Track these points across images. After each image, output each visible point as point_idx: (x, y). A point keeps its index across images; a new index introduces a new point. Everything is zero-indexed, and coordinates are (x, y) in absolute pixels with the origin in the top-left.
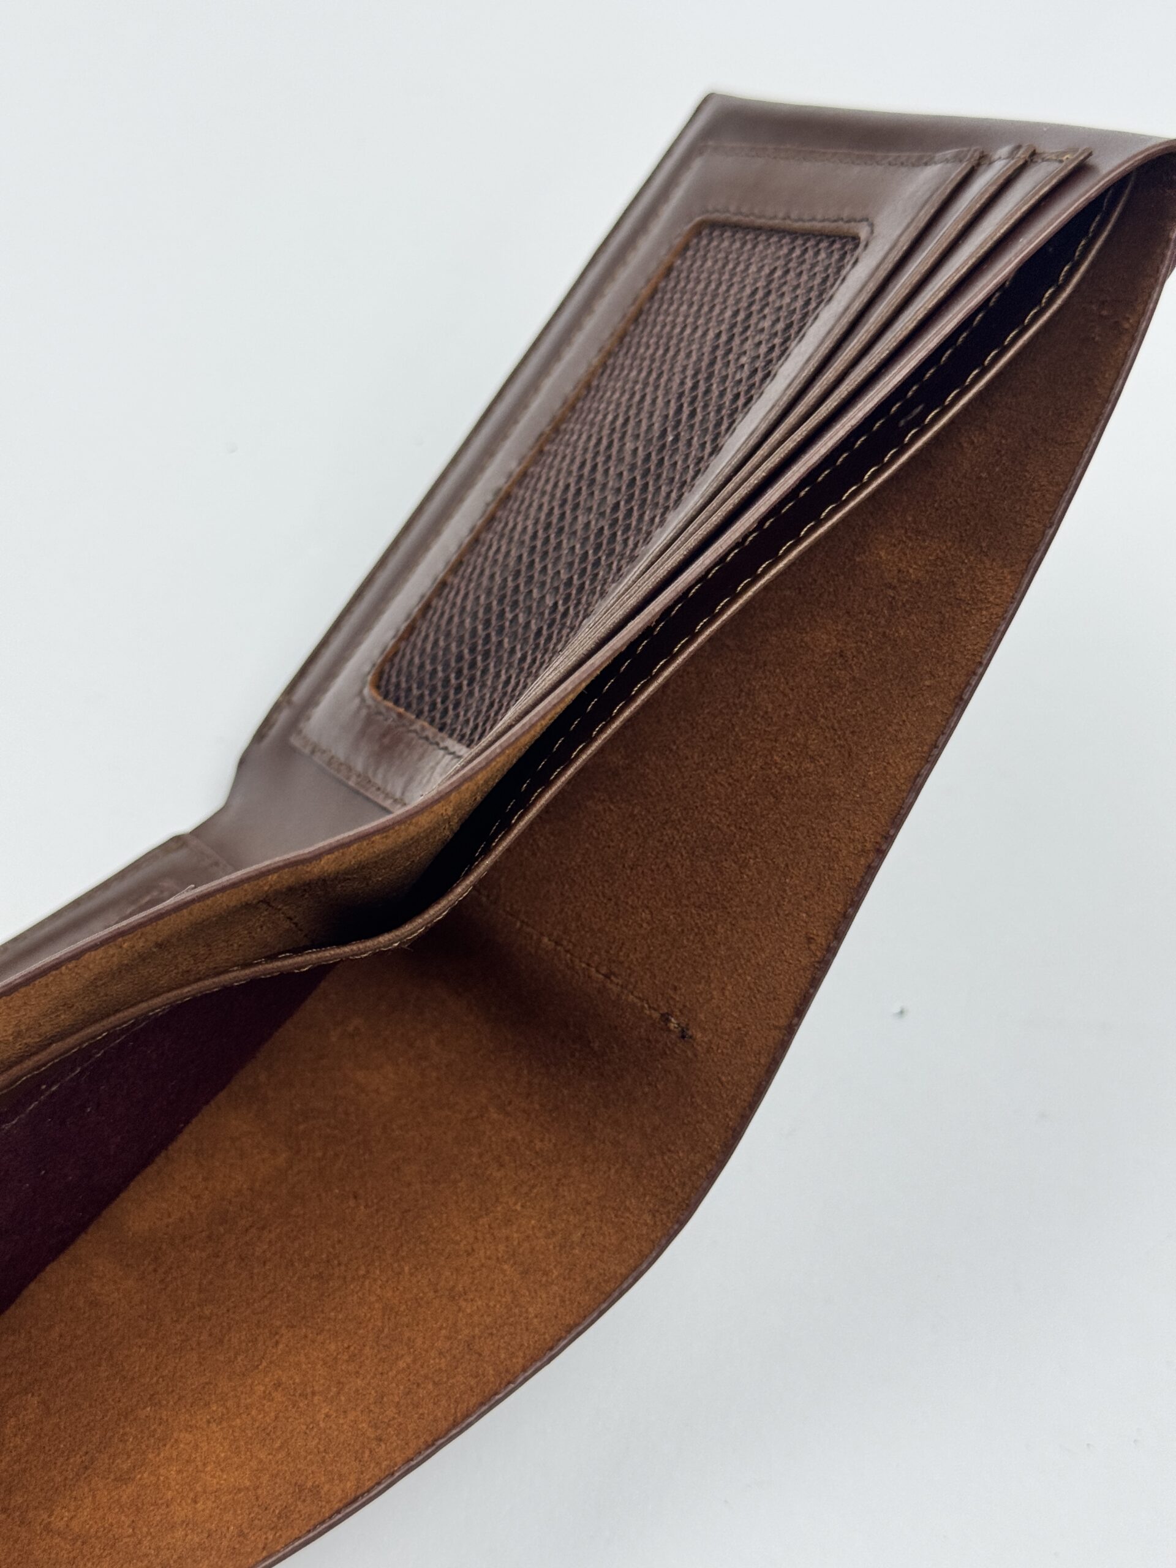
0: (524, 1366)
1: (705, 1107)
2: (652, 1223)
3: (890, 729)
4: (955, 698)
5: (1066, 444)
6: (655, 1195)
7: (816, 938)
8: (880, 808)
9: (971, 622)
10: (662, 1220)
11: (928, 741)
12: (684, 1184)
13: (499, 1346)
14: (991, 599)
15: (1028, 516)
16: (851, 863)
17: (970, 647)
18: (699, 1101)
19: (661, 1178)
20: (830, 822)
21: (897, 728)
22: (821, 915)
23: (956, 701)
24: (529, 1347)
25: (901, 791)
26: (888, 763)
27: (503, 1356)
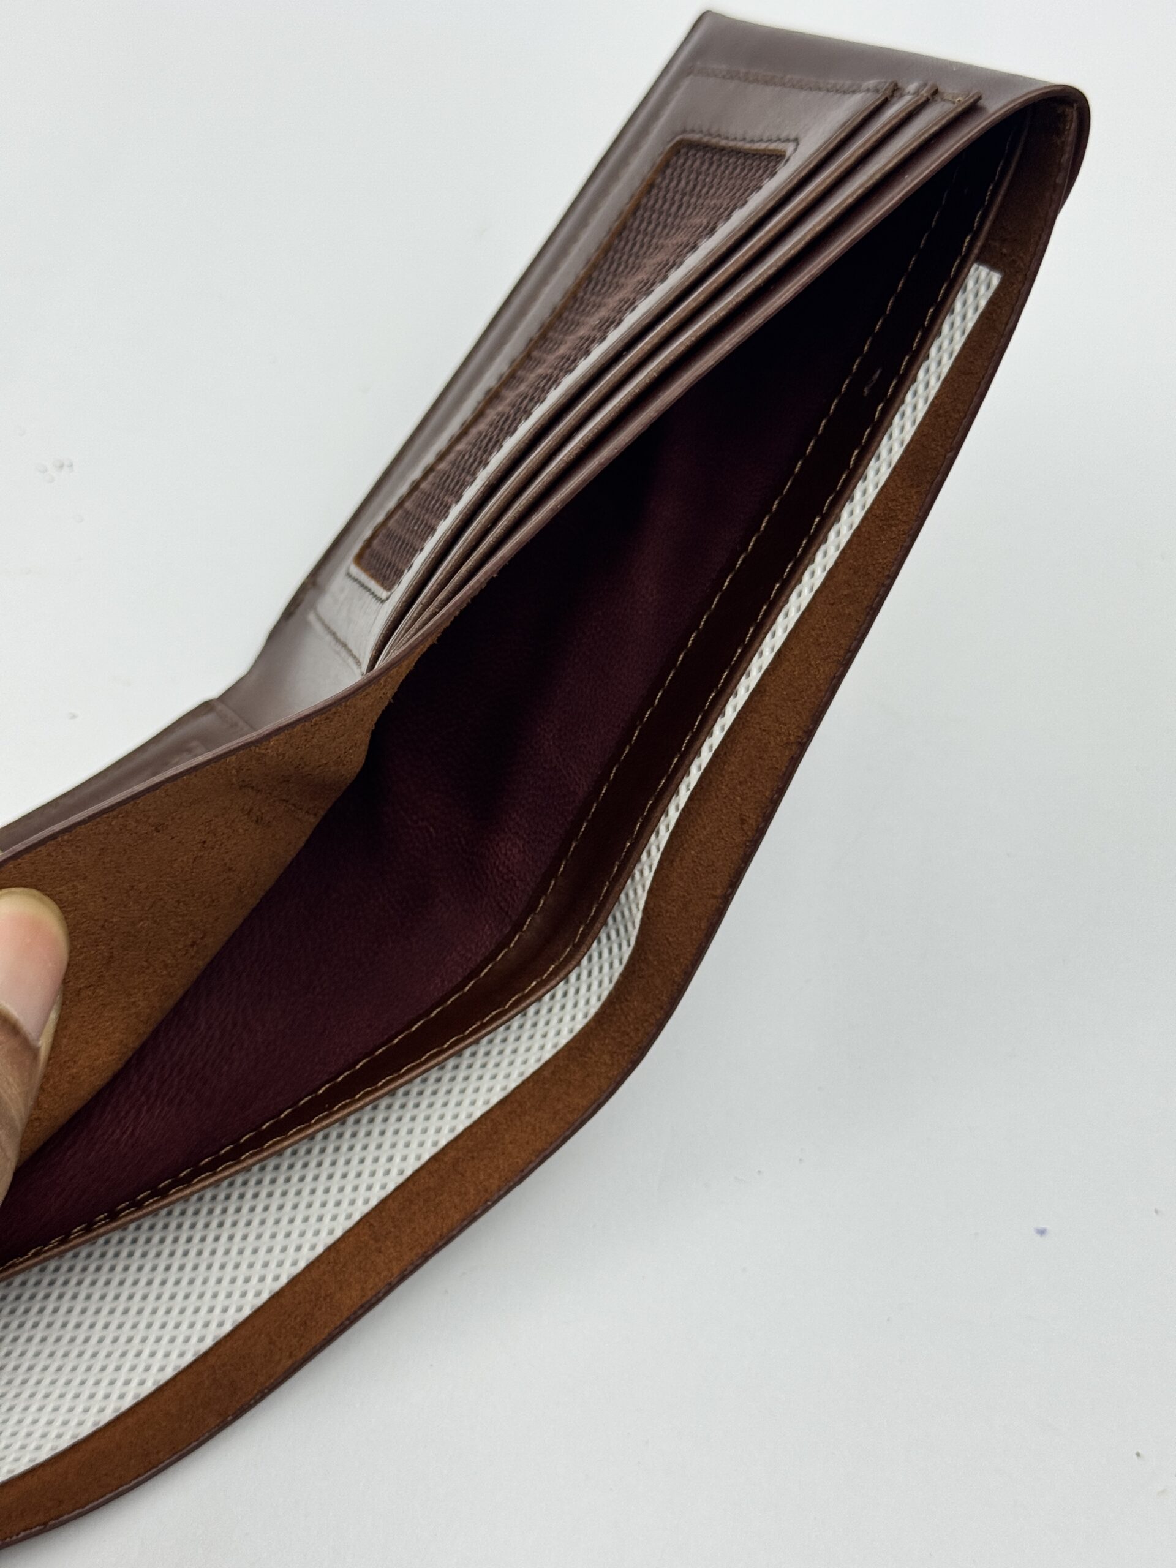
0: (499, 1186)
1: (655, 963)
2: (610, 1063)
3: (813, 633)
4: (867, 607)
5: (968, 374)
6: (613, 1038)
7: (748, 819)
8: (802, 705)
9: (883, 537)
10: (618, 1061)
11: (843, 646)
12: (638, 1030)
13: (479, 1168)
14: (900, 517)
15: (934, 440)
16: (777, 754)
17: (881, 561)
18: (651, 958)
19: (619, 1024)
20: (761, 716)
21: (819, 632)
22: (753, 799)
23: (868, 610)
24: (504, 1170)
25: (820, 691)
26: (810, 664)
27: (482, 1177)
